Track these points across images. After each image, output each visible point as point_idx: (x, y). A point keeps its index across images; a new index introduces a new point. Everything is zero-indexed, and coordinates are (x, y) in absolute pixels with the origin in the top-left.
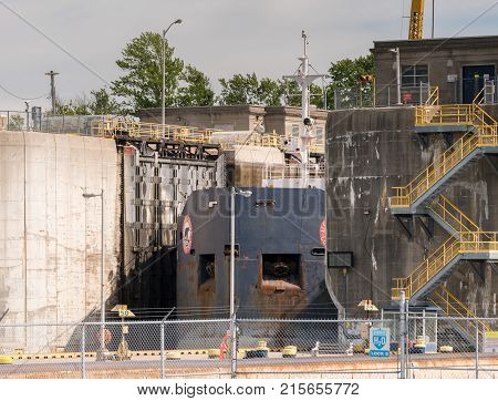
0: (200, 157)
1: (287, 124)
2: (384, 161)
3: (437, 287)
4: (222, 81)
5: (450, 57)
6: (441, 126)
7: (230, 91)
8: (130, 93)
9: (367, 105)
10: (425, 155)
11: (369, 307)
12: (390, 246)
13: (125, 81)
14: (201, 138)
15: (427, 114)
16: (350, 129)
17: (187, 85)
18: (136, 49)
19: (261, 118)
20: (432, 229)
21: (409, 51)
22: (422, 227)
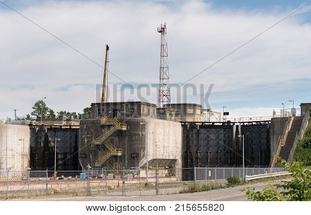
2: (94, 132)
3: (106, 162)
4: (58, 113)
6: (107, 124)
7: (60, 115)
10: (103, 131)
12: (95, 152)
13: (34, 112)
15: (104, 120)
16: (85, 124)
17: (49, 113)
18: (37, 104)
20: (105, 148)
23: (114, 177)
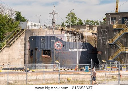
0: (76, 34)
1: (93, 28)
2: (108, 35)
3: (117, 58)
4: (84, 21)
5: (120, 16)
6: (118, 28)
7: (86, 23)
8: (68, 23)
9: (104, 24)
10: (115, 34)
11: (104, 61)
12: (109, 50)
13: (67, 21)
14: (77, 31)
15: (115, 26)
16: (101, 29)
17: (78, 21)
19: (88, 27)
20: (116, 47)
21: (112, 15)
22: (114, 47)
23: (112, 69)
